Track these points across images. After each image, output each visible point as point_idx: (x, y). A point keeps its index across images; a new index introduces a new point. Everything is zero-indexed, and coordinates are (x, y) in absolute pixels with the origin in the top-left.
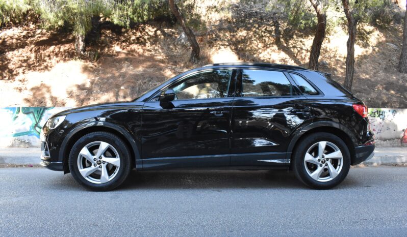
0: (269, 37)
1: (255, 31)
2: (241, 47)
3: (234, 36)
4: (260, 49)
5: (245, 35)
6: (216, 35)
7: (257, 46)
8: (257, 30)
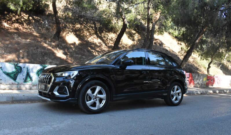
0: (92, 30)
1: (85, 25)
2: (78, 34)
3: (74, 27)
4: (88, 36)
5: (80, 27)
6: (65, 25)
7: (86, 34)
8: (86, 25)
